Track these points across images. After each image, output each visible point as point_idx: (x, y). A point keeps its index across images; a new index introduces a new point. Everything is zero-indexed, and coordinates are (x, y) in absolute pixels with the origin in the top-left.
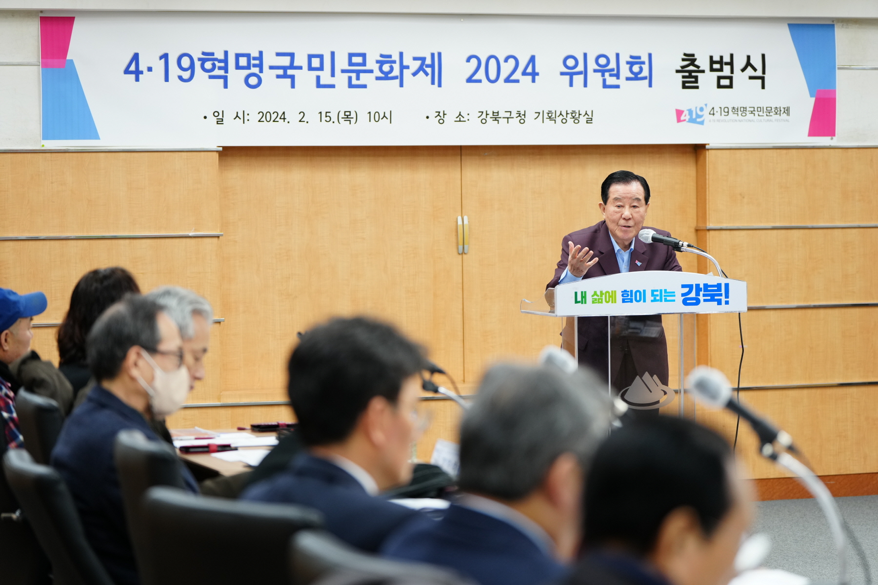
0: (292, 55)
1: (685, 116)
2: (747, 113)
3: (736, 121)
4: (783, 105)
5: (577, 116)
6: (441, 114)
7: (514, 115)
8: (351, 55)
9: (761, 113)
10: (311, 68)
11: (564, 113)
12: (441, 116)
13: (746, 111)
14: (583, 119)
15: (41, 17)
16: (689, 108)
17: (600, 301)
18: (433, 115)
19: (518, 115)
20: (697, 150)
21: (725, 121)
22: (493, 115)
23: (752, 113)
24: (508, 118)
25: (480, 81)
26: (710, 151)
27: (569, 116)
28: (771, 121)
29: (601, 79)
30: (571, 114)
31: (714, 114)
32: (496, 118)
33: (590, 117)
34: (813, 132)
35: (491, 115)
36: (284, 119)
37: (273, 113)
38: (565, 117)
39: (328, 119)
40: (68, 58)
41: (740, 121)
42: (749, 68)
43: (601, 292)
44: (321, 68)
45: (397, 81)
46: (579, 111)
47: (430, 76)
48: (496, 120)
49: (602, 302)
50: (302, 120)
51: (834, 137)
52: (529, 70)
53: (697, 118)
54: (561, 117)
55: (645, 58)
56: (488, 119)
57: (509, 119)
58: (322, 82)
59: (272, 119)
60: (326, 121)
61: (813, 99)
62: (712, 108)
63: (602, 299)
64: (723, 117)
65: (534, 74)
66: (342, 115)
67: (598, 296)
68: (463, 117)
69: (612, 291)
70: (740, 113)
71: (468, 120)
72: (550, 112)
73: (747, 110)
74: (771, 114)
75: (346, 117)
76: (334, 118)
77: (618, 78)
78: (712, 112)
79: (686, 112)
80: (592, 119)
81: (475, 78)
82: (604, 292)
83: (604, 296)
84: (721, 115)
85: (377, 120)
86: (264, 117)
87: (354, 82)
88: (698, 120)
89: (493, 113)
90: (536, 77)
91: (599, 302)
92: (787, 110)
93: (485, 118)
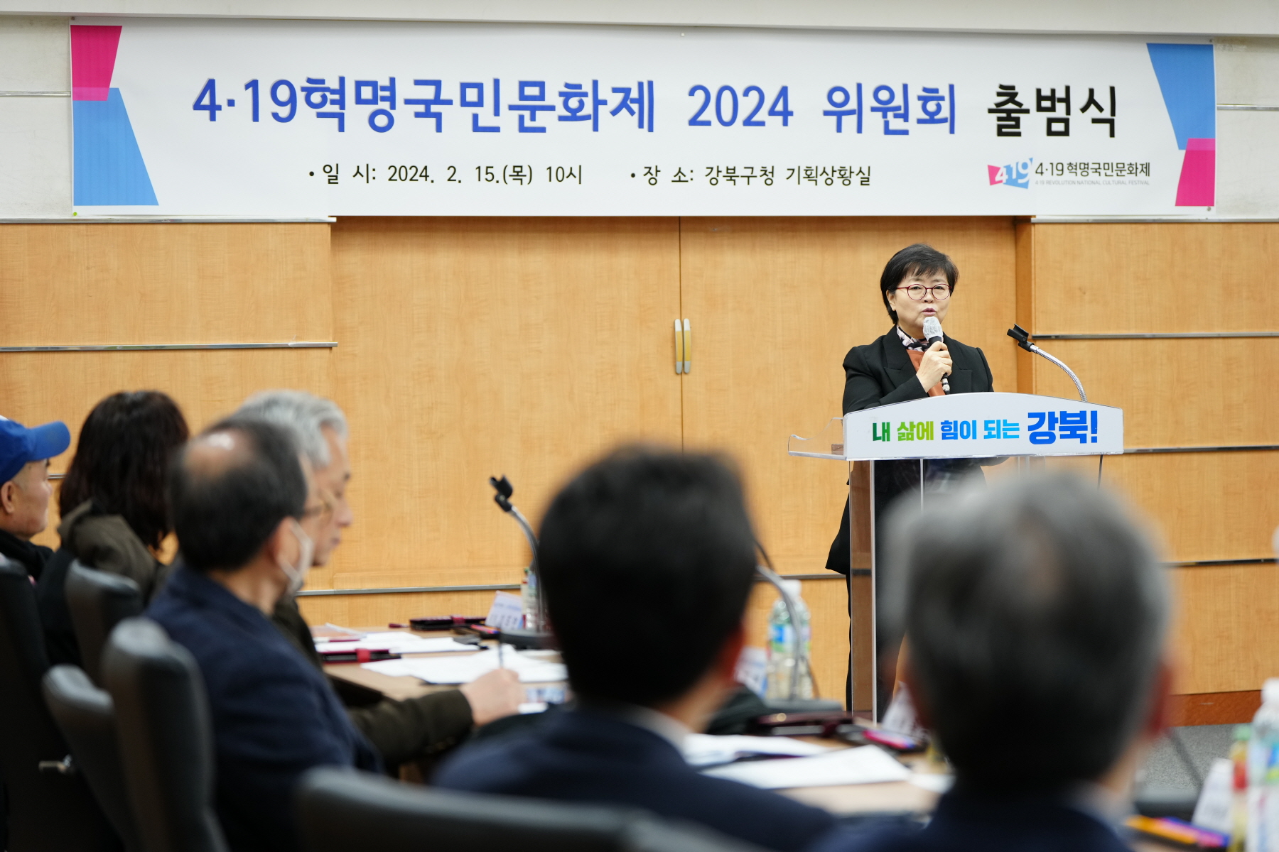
0: (437, 84)
1: (1002, 175)
2: (1090, 171)
3: (1073, 182)
4: (1140, 160)
5: (848, 174)
6: (653, 171)
7: (758, 172)
8: (523, 85)
9: (1109, 172)
10: (464, 103)
11: (829, 171)
12: (652, 174)
13: (1088, 168)
14: (856, 180)
15: (72, 26)
16: (1007, 164)
17: (910, 436)
18: (640, 172)
19: (763, 172)
20: (1017, 225)
21: (1059, 183)
22: (728, 173)
23: (1096, 172)
24: (748, 177)
25: (708, 123)
26: (1036, 226)
27: (837, 174)
28: (1123, 183)
29: (882, 121)
30: (838, 172)
31: (1042, 173)
32: (731, 177)
33: (866, 176)
34: (1183, 200)
35: (724, 173)
36: (426, 176)
37: (411, 168)
38: (830, 176)
39: (490, 177)
40: (112, 85)
41: (1079, 183)
42: (1092, 106)
43: (911, 423)
44: (480, 103)
45: (590, 123)
46: (850, 167)
47: (636, 116)
48: (731, 180)
49: (912, 439)
50: (452, 179)
51: (1212, 207)
52: (780, 107)
53: (1016, 180)
54: (825, 176)
55: (944, 92)
56: (720, 178)
57: (750, 178)
58: (481, 124)
59: (409, 177)
60: (487, 180)
61: (1183, 152)
62: (1039, 164)
63: (912, 434)
64: (1055, 178)
65: (786, 114)
66: (510, 171)
67: (907, 429)
68: (685, 176)
69: (927, 423)
70: (1079, 171)
71: (692, 179)
72: (808, 169)
73: (1090, 167)
74: (1123, 173)
75: (516, 174)
76: (499, 176)
77: (906, 120)
78: (1039, 171)
79: (1003, 170)
80: (868, 178)
81: (701, 118)
82: (915, 423)
83: (915, 430)
84: (1052, 174)
85: (560, 178)
86: (398, 173)
87: (528, 123)
88: (1020, 181)
89: (728, 169)
90: (790, 118)
91: (908, 439)
92: (1146, 168)
93: (715, 176)
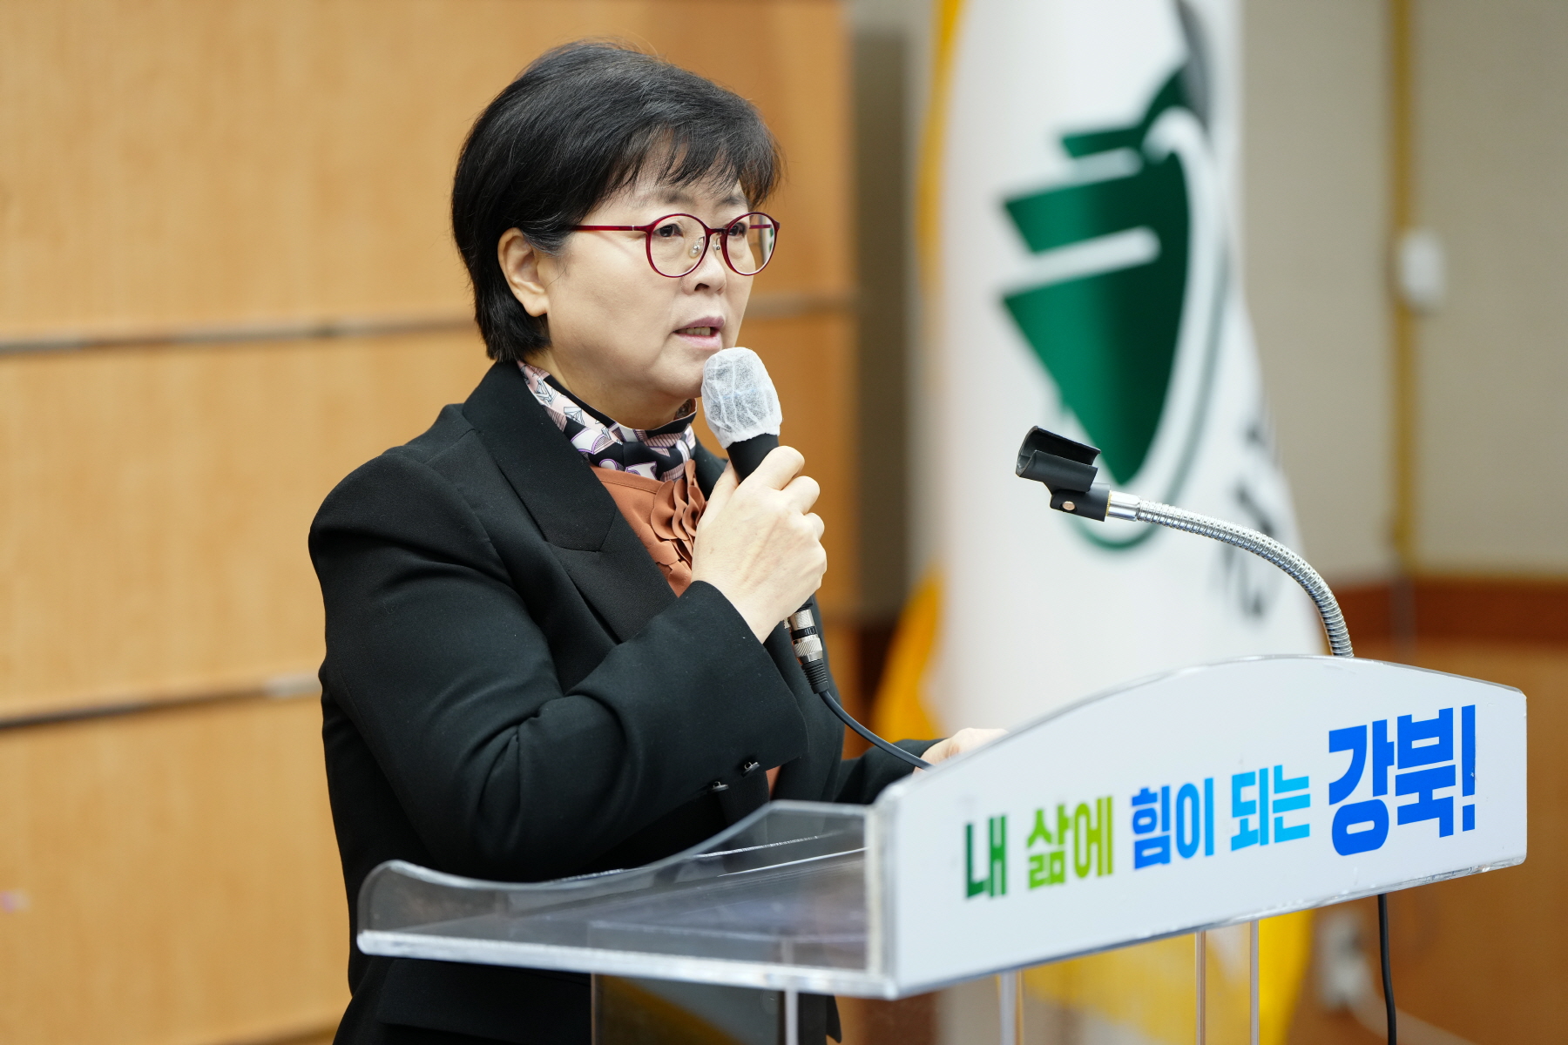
43: (1061, 809)
49: (1063, 877)
63: (1063, 858)
67: (1048, 838)
69: (1099, 802)
82: (1070, 811)
91: (1052, 879)
